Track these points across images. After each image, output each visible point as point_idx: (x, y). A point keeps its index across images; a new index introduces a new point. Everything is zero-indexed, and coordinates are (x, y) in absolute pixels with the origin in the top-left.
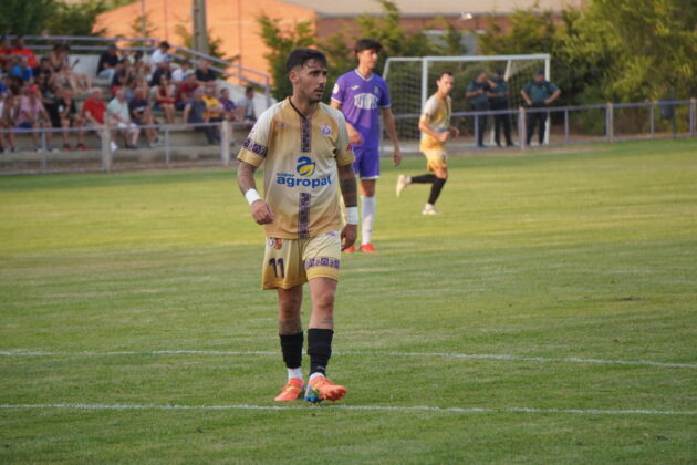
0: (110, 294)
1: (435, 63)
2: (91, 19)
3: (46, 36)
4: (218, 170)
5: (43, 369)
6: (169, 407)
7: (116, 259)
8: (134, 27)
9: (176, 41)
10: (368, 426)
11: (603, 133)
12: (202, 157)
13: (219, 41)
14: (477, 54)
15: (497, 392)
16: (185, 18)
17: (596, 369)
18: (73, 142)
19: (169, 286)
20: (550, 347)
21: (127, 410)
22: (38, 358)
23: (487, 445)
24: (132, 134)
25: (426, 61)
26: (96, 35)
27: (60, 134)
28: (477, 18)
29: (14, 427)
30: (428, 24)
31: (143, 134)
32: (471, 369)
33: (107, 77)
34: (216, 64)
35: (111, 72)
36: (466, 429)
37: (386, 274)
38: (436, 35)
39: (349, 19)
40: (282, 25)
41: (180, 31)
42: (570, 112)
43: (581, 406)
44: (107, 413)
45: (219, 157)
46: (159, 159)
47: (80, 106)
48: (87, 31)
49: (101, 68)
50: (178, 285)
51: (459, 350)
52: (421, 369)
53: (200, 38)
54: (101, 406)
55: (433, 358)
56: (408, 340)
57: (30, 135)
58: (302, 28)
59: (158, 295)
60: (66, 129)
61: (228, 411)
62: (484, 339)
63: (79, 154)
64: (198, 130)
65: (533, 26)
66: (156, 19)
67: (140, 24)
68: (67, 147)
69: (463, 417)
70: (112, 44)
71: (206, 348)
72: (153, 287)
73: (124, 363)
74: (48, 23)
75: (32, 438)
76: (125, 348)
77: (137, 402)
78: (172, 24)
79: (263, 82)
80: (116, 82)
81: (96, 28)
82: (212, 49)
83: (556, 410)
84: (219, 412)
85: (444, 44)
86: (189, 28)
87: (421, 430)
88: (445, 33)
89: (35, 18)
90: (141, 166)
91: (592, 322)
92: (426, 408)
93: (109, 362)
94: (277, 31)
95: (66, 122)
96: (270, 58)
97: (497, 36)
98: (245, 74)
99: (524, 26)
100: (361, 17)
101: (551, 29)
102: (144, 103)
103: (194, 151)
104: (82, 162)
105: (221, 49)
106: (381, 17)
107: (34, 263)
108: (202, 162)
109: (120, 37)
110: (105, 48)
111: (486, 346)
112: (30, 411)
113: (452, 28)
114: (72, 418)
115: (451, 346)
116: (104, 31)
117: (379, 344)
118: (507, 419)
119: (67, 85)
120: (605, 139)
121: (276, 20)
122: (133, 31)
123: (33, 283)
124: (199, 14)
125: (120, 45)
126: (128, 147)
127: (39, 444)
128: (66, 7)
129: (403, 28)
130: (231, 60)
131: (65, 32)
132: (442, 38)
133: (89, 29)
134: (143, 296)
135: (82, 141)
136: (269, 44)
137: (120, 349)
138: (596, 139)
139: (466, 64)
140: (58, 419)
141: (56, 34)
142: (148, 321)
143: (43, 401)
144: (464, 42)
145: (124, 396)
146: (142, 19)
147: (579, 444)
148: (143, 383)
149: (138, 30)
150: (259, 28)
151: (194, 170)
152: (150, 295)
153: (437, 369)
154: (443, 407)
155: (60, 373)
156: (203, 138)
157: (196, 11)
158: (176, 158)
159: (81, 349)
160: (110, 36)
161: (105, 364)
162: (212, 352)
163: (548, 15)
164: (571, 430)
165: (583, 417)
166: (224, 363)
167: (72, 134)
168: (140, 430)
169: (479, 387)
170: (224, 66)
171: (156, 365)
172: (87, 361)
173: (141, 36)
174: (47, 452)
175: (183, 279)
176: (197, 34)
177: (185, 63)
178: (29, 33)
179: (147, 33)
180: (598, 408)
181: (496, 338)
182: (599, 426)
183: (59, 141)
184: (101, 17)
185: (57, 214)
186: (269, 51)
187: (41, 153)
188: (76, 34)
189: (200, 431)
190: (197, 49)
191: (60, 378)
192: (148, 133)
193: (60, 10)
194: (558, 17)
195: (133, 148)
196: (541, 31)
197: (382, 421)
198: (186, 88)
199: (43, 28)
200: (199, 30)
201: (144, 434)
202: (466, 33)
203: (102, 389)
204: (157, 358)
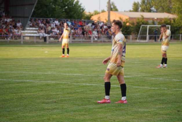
1: (150, 26)
2: (90, 17)
3: (83, 20)
7: (93, 59)
9: (105, 21)
10: (137, 90)
11: (179, 40)
12: (108, 41)
14: (157, 25)
15: (160, 85)
16: (106, 17)
17: (178, 82)
20: (169, 78)
21: (95, 85)
22: (80, 76)
23: (158, 95)
25: (148, 26)
27: (84, 37)
28: (157, 19)
29: (76, 87)
30: (149, 19)
32: (155, 81)
35: (93, 26)
36: (154, 92)
37: (140, 63)
38: (150, 21)
39: (135, 18)
40: (123, 19)
41: (106, 19)
42: (174, 36)
43: (175, 88)
44: (92, 86)
46: (101, 41)
47: (88, 32)
48: (90, 19)
49: (92, 26)
51: (153, 77)
52: (147, 81)
55: (148, 79)
56: (144, 75)
58: (127, 20)
62: (158, 76)
63: (87, 40)
65: (168, 20)
66: (101, 17)
67: (99, 18)
68: (85, 39)
69: (154, 89)
70: (94, 21)
74: (83, 17)
75: (79, 89)
77: (97, 84)
78: (104, 18)
80: (94, 28)
81: (91, 19)
83: (170, 89)
85: (152, 23)
86: (107, 19)
87: (146, 91)
88: (152, 21)
91: (177, 73)
92: (147, 87)
97: (161, 22)
99: (166, 20)
100: (137, 18)
101: (171, 21)
104: (88, 42)
106: (141, 18)
107: (80, 59)
109: (95, 20)
110: (93, 22)
111: (158, 77)
113: (153, 20)
114: (86, 86)
115: (152, 77)
117: (139, 76)
118: (162, 90)
119: (86, 28)
120: (179, 41)
122: (97, 19)
124: (109, 17)
125: (95, 22)
127: (80, 91)
129: (145, 20)
131: (86, 19)
132: (151, 22)
134: (98, 65)
137: (94, 75)
138: (178, 41)
139: (155, 27)
140: (83, 86)
142: (99, 70)
143: (81, 83)
144: (155, 23)
145: (94, 83)
146: (99, 17)
147: (175, 95)
148: (98, 81)
151: (107, 44)
153: (149, 81)
154: (150, 87)
155: (84, 78)
158: (104, 42)
159: (87, 74)
160: (94, 20)
163: (170, 19)
164: (173, 92)
165: (175, 90)
167: (87, 37)
169: (157, 84)
171: (100, 78)
172: (88, 77)
173: (99, 20)
174: (82, 92)
176: (108, 20)
177: (106, 25)
180: (178, 89)
181: (160, 76)
182: (178, 92)
183: (84, 38)
184: (92, 17)
185: (83, 51)
187: (81, 40)
188: (88, 20)
190: (108, 23)
193: (85, 16)
194: (172, 19)
196: (169, 21)
197: (140, 90)
198: (106, 30)
199: (82, 18)
201: (98, 90)
202: (155, 21)
203: (91, 81)
204: (100, 77)
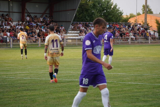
0: (134, 65)
3: (120, 23)
4: (148, 45)
5: (125, 77)
6: (147, 84)
8: (135, 21)
9: (142, 23)
12: (145, 42)
13: (149, 23)
16: (143, 20)
18: (124, 40)
19: (144, 64)
24: (134, 39)
26: (129, 22)
27: (122, 38)
29: (123, 86)
31: (136, 38)
33: (130, 29)
34: (148, 27)
41: (142, 22)
45: (148, 42)
46: (138, 43)
50: (145, 63)
53: (146, 23)
54: (136, 83)
57: (118, 38)
59: (142, 65)
60: (123, 38)
61: (158, 85)
63: (125, 42)
64: (145, 38)
66: (138, 20)
67: (136, 21)
68: (123, 40)
71: (152, 74)
72: (141, 64)
73: (138, 76)
75: (126, 88)
76: (138, 74)
77: (142, 83)
78: (141, 21)
79: (156, 30)
80: (131, 30)
82: (148, 25)
84: (156, 85)
89: (119, 20)
90: (135, 44)
93: (136, 76)
94: (159, 22)
95: (123, 36)
96: (157, 26)
98: (153, 29)
102: (136, 34)
103: (144, 41)
104: (126, 43)
105: (149, 25)
108: (146, 43)
109: (132, 23)
112: (125, 83)
116: (130, 22)
121: (159, 20)
122: (134, 22)
123: (121, 62)
124: (146, 19)
126: (133, 41)
128: (124, 18)
130: (151, 27)
133: (128, 22)
135: (126, 39)
136: (157, 24)
137: (137, 74)
141: (122, 22)
142: (141, 69)
143: (127, 82)
145: (139, 82)
148: (142, 80)
149: (135, 22)
150: (156, 21)
151: (144, 45)
152: (141, 65)
155: (128, 77)
156: (146, 39)
157: (145, 19)
158: (141, 43)
161: (135, 76)
162: (153, 75)
166: (155, 77)
167: (124, 38)
168: (144, 87)
170: (149, 28)
171: (144, 77)
172: (132, 76)
173: (136, 23)
174: (129, 90)
175: (146, 63)
176: (145, 22)
178: (118, 22)
179: (137, 22)
184: (129, 19)
185: (123, 51)
186: (157, 25)
188: (125, 22)
189: (153, 88)
190: (145, 25)
191: (128, 78)
192: (137, 38)
195: (134, 41)
198: (143, 31)
200: (146, 22)
203: (136, 80)
